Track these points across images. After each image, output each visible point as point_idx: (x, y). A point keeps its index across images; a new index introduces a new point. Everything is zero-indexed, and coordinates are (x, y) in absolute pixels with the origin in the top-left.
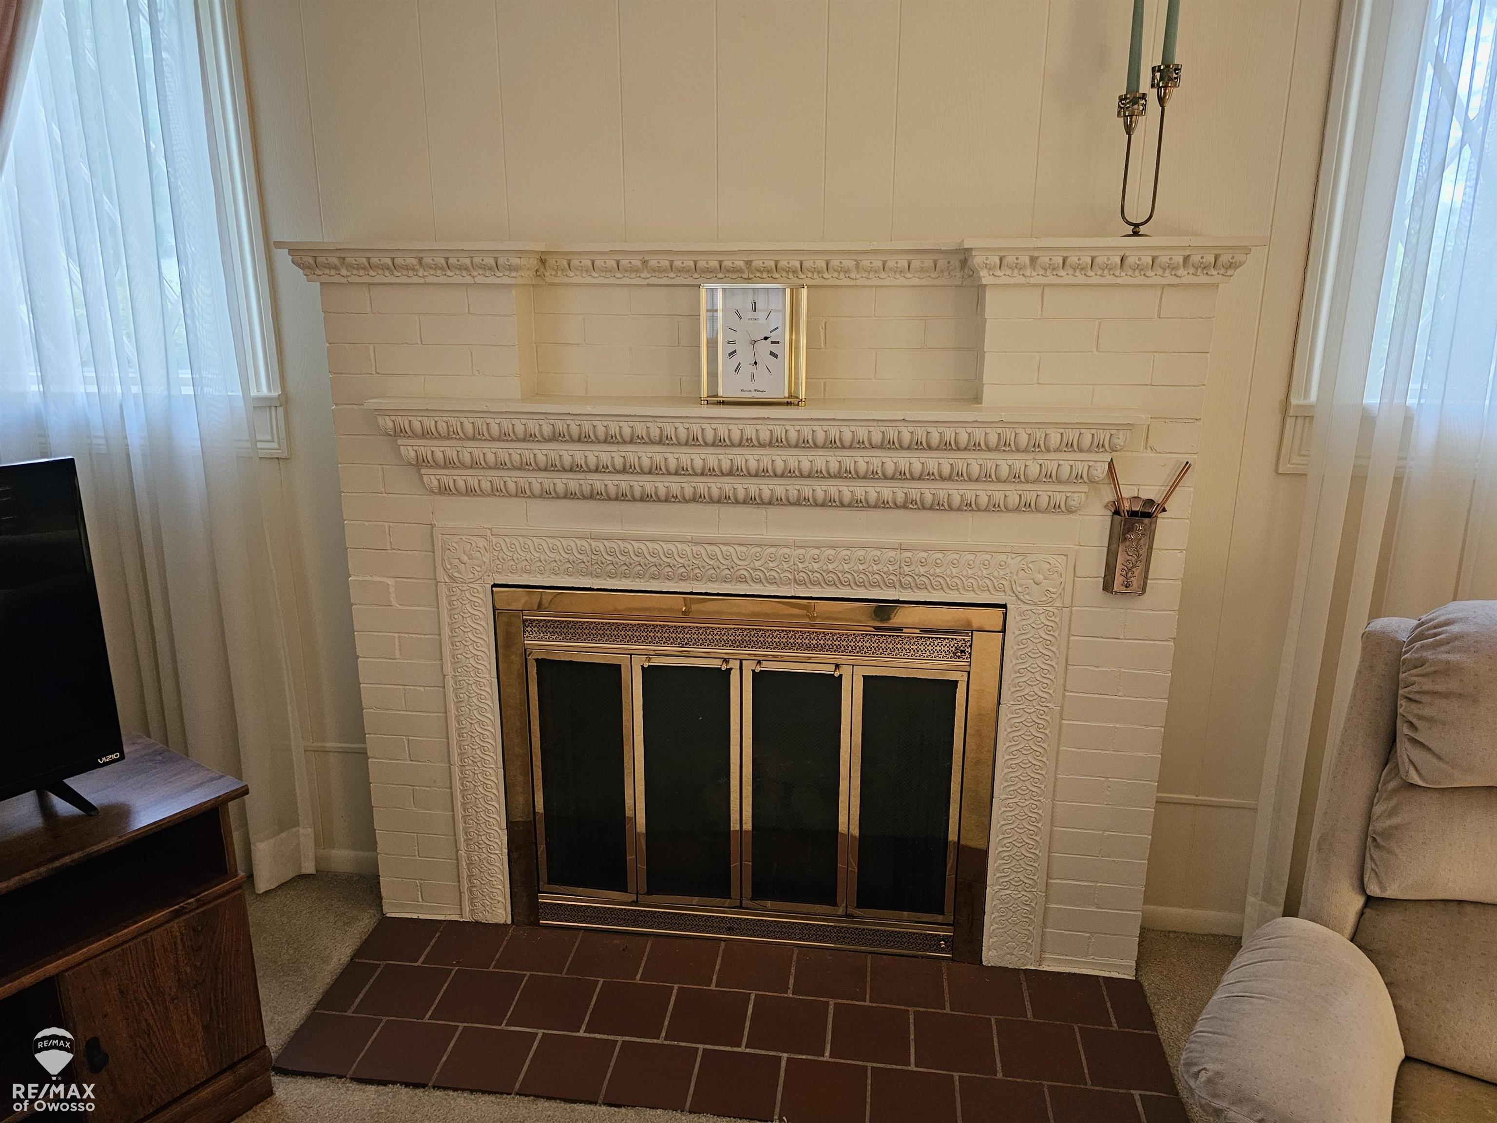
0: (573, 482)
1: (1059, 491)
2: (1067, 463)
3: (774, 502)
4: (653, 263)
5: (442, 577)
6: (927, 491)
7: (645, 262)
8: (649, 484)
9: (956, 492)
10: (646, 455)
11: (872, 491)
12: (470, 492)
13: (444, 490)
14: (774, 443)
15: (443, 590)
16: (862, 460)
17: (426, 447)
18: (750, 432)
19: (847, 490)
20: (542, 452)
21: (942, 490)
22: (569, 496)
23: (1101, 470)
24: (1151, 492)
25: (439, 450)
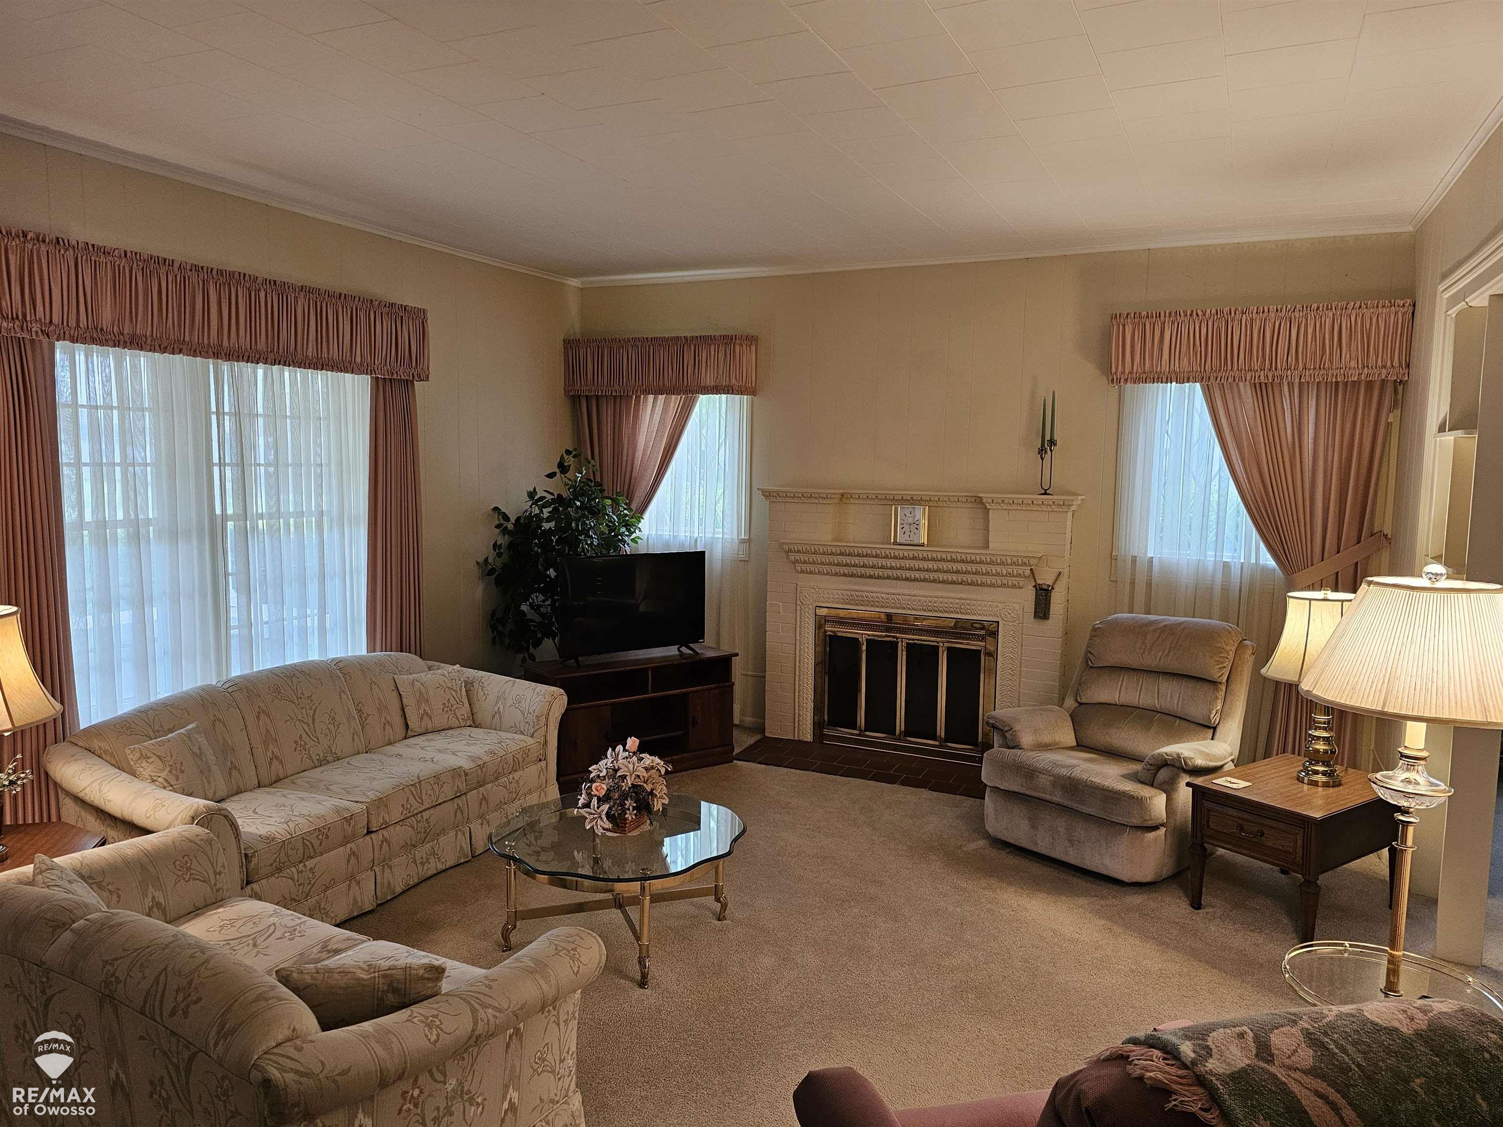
0: (845, 570)
1: (1015, 581)
2: (1015, 570)
3: (915, 580)
4: (879, 497)
5: (799, 603)
6: (969, 578)
7: (877, 497)
8: (871, 572)
9: (979, 579)
10: (871, 561)
11: (950, 577)
12: (811, 572)
13: (802, 572)
14: (914, 558)
15: (798, 607)
16: (945, 566)
17: (798, 557)
18: (906, 554)
19: (941, 576)
20: (836, 559)
21: (975, 578)
22: (844, 575)
23: (1028, 572)
24: (1050, 583)
25: (802, 557)
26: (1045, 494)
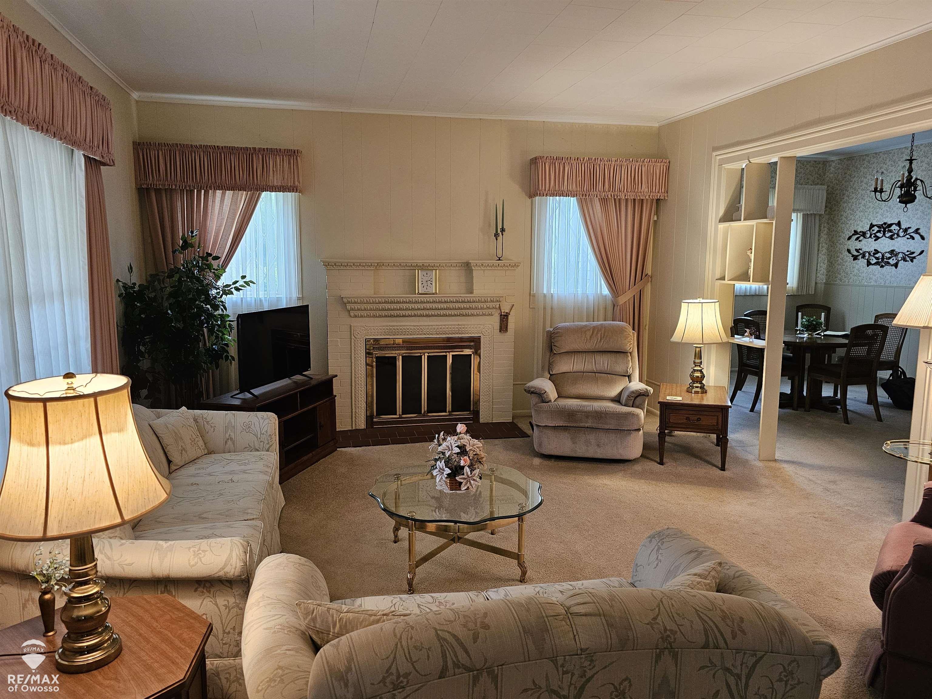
0: (386, 313)
1: (490, 311)
2: (491, 305)
3: (432, 316)
5: (353, 337)
6: (464, 312)
8: (404, 313)
9: (470, 312)
10: (405, 306)
11: (453, 312)
12: (362, 316)
13: (355, 316)
14: (434, 302)
15: (353, 340)
16: (451, 305)
17: (353, 306)
18: (428, 300)
19: (448, 312)
20: (381, 306)
21: (467, 311)
22: (386, 316)
23: (498, 306)
24: (507, 311)
25: (356, 306)
26: (499, 260)
